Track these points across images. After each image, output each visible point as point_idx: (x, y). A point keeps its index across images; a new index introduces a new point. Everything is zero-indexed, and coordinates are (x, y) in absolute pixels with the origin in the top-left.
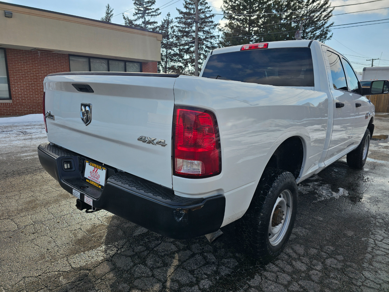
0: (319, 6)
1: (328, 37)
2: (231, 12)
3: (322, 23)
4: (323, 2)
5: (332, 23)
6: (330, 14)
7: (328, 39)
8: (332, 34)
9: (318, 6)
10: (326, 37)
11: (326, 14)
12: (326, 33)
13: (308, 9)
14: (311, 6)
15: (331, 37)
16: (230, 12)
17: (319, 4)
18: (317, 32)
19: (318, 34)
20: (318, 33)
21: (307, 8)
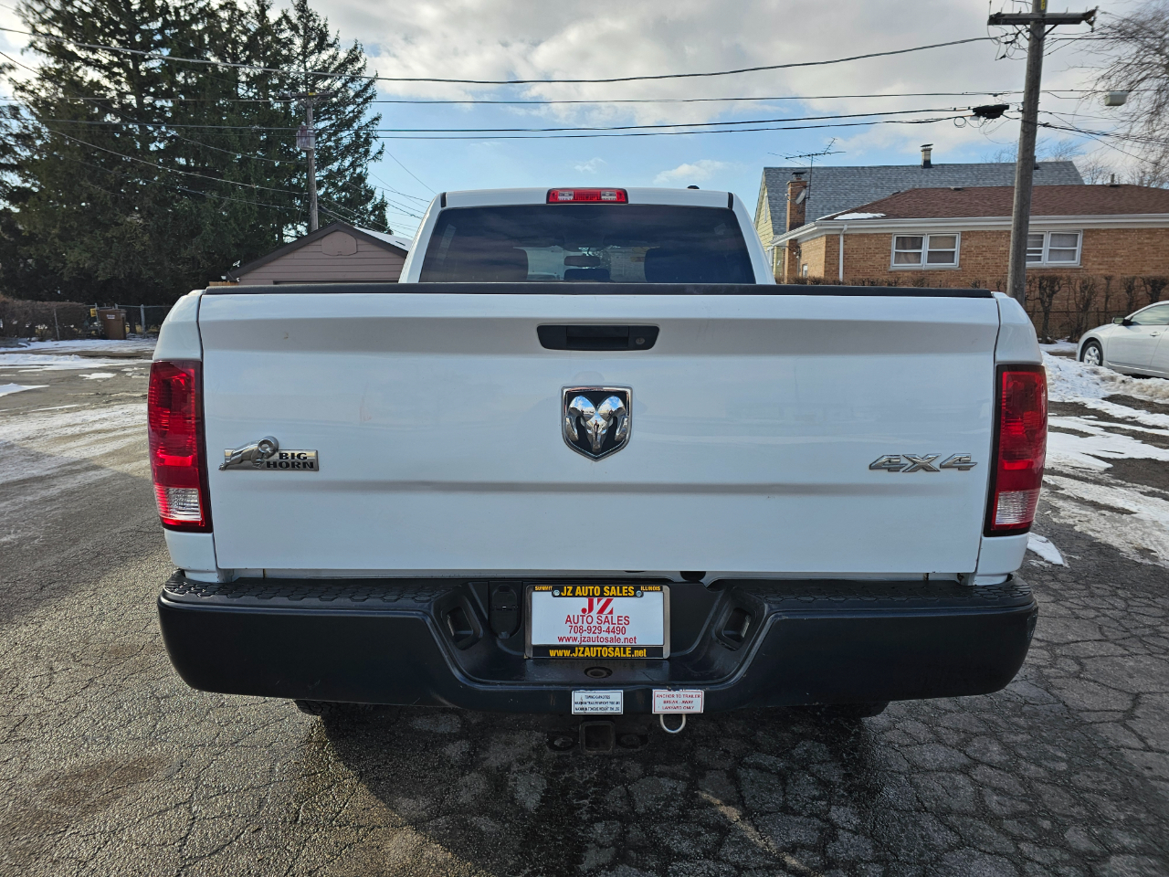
0: (336, 63)
1: (372, 154)
2: (60, 34)
3: (353, 111)
4: (346, 55)
5: (376, 116)
6: (370, 91)
7: (373, 159)
8: (383, 146)
9: (332, 63)
10: (367, 152)
11: (359, 88)
12: (367, 142)
13: (308, 65)
14: (313, 58)
15: (380, 153)
16: (55, 32)
17: (334, 58)
18: (343, 134)
19: (346, 141)
20: (346, 137)
21: (304, 62)
